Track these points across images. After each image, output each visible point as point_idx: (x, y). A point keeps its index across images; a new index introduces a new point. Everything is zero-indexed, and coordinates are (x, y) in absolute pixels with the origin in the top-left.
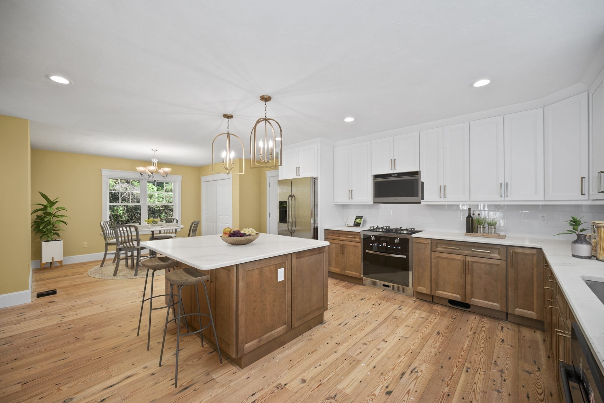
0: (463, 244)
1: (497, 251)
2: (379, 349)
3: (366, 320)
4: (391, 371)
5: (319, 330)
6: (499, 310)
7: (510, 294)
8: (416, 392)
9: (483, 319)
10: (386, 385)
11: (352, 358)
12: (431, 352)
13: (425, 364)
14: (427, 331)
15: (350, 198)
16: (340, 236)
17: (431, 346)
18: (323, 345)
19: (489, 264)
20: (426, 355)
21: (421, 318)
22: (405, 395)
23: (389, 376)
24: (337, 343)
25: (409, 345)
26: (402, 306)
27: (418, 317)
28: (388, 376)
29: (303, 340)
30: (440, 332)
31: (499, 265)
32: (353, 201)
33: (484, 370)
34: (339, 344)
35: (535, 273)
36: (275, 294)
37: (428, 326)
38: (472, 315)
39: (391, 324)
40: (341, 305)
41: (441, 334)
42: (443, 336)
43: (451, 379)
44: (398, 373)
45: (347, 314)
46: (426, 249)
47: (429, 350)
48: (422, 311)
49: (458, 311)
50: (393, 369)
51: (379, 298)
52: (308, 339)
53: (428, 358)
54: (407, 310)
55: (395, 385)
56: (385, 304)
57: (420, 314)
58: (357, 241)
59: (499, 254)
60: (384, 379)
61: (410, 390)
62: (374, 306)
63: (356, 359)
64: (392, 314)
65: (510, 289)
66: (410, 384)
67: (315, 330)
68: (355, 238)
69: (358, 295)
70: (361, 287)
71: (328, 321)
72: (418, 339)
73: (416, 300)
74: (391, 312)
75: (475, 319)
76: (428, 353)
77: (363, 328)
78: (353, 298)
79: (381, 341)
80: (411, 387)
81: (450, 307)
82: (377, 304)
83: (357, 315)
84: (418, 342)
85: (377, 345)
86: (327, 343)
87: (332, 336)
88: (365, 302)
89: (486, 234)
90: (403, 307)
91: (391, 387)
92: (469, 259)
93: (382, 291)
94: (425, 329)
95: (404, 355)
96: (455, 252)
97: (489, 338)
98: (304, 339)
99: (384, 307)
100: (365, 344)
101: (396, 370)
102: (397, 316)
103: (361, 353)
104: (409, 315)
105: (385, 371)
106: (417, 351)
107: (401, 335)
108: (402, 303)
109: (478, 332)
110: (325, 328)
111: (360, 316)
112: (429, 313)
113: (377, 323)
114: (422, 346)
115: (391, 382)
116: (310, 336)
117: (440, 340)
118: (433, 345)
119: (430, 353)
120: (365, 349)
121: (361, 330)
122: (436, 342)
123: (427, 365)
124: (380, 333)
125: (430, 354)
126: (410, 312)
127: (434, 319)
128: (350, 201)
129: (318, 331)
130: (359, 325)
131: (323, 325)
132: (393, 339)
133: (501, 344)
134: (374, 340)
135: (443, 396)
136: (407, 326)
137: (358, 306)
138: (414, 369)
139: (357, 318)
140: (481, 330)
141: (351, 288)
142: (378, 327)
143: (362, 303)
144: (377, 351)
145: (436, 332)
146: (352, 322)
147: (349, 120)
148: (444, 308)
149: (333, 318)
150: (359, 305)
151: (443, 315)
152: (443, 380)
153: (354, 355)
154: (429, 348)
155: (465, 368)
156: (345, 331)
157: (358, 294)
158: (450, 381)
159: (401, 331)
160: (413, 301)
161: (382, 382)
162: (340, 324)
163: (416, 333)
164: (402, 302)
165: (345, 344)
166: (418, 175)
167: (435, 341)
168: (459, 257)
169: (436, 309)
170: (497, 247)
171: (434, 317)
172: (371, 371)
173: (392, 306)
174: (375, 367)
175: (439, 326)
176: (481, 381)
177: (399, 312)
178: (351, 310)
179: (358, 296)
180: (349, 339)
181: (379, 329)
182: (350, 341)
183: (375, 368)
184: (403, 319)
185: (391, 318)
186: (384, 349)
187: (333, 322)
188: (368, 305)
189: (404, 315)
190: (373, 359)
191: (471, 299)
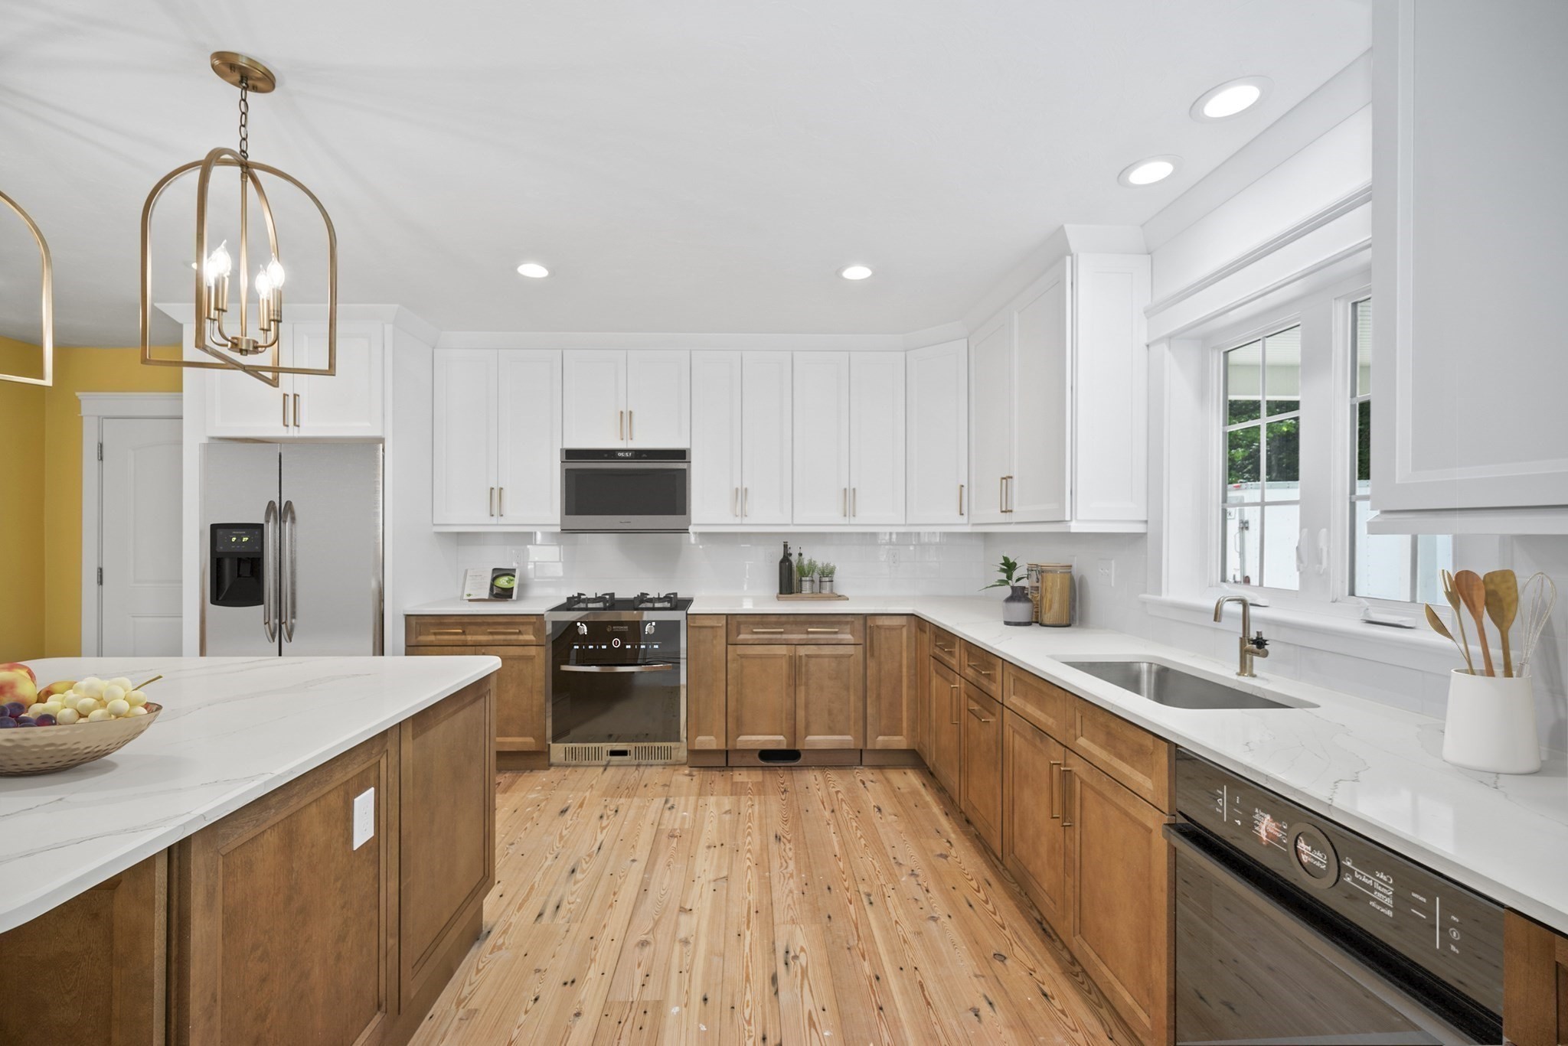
0: (792, 619)
1: (848, 628)
2: (686, 942)
3: (608, 871)
4: (746, 987)
5: (480, 967)
6: (853, 748)
7: (869, 711)
8: (824, 1010)
9: (829, 776)
10: (760, 1036)
11: (635, 1006)
12: (791, 892)
13: (798, 926)
14: (755, 841)
15: (496, 511)
16: (467, 631)
17: (782, 875)
18: (526, 1012)
19: (836, 657)
20: (787, 903)
21: (726, 813)
22: (810, 1035)
23: (750, 1003)
24: (565, 984)
25: (741, 896)
26: (671, 797)
27: (719, 815)
28: (748, 1006)
29: (443, 1031)
30: (779, 834)
31: (852, 655)
32: (502, 521)
33: (890, 886)
34: (573, 982)
35: (905, 662)
36: (343, 907)
37: (749, 827)
38: (806, 771)
39: (672, 856)
40: (510, 851)
41: (782, 838)
42: (789, 841)
43: (859, 936)
44: (764, 984)
45: (545, 874)
46: (715, 642)
47: (786, 890)
48: (716, 795)
49: (780, 772)
50: (748, 979)
51: (605, 794)
52: (461, 1019)
53: (796, 909)
54: (686, 805)
55: (777, 1021)
56: (630, 807)
57: (718, 805)
58: (527, 641)
59: (852, 633)
60: (745, 1018)
61: (810, 1013)
62: (605, 822)
63: (647, 1002)
64: (660, 827)
65: (869, 702)
66: (802, 996)
67: (469, 971)
68: (520, 633)
69: (544, 803)
70: (543, 776)
71: (494, 925)
72: (749, 871)
73: (691, 771)
74: (656, 824)
75: (816, 780)
76: (788, 896)
77: (612, 897)
78: (535, 815)
79: (678, 916)
80: (809, 1004)
81: (762, 767)
82: (609, 813)
83: (575, 864)
84: (752, 877)
85: (675, 933)
86: (536, 999)
87: (536, 967)
88: (574, 818)
89: (818, 595)
90: (674, 801)
91: (772, 1034)
92: (803, 651)
93: (603, 773)
94: (749, 838)
95: (748, 928)
96: (776, 639)
97: (859, 812)
98: (444, 1028)
99: (632, 813)
100: (644, 944)
101: (755, 978)
102: (675, 830)
103: (652, 977)
104: (698, 816)
105: (733, 996)
106: (765, 902)
107: (712, 877)
108: (667, 788)
109: (836, 807)
110: (500, 948)
111: (585, 866)
112: (733, 797)
113: (639, 867)
114: (767, 886)
115: (764, 1019)
116: (458, 1004)
117: (790, 854)
118: (785, 871)
119: (791, 894)
120: (653, 960)
121: (611, 906)
122: (786, 862)
123: (802, 926)
124: (663, 892)
125: (793, 897)
126: (696, 809)
127: (752, 806)
128: (494, 520)
129: (478, 971)
130: (597, 894)
131: (488, 941)
132: (701, 896)
133: (881, 818)
134: (659, 919)
135: (871, 986)
136: (709, 847)
137: (561, 837)
138: (787, 952)
139: (578, 875)
140: (838, 800)
141: (513, 787)
142: (650, 878)
143: (570, 822)
144: (685, 950)
145: (772, 838)
146: (572, 894)
147: (533, 270)
148: (754, 772)
149: (506, 903)
150: (565, 832)
151: (760, 789)
152: (849, 949)
153: (635, 996)
154: (782, 883)
155: (863, 896)
156: (567, 931)
157: (542, 801)
158: (860, 942)
159: (706, 866)
160: (686, 775)
161: (747, 1035)
162: (540, 915)
163: (737, 857)
164: (665, 785)
165: (591, 974)
166: (685, 459)
167: (783, 861)
168: (782, 650)
169: (741, 780)
170: (849, 619)
171: (750, 803)
172: (704, 1018)
173: (648, 807)
174: (705, 999)
175: (769, 820)
176: (901, 912)
177: (673, 817)
178: (550, 857)
179: (545, 806)
180: (593, 952)
181: (652, 881)
182: (598, 955)
183: (709, 1000)
184: (693, 832)
185: (664, 838)
186: (697, 932)
187: (514, 920)
188: (587, 824)
189: (687, 819)
190: (687, 975)
191: (805, 737)
